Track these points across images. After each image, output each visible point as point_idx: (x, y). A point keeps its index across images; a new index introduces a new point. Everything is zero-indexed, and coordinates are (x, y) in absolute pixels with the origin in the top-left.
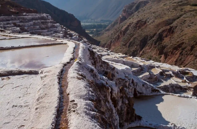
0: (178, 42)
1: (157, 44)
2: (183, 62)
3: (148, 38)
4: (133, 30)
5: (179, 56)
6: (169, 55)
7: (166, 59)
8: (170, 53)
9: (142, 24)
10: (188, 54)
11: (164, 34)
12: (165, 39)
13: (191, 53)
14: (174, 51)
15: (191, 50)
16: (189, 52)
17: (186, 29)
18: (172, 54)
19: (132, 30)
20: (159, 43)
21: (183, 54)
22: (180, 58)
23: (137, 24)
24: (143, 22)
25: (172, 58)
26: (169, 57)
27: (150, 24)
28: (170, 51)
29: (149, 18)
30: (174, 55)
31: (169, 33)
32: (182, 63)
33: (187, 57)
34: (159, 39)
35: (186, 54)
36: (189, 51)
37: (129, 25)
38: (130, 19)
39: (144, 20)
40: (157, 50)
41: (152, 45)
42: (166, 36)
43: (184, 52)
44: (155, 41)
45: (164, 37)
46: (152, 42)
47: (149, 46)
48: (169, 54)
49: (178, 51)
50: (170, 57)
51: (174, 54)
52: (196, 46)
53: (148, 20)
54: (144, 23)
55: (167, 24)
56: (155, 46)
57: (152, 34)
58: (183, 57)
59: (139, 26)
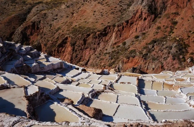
0: (58, 38)
2: (81, 59)
5: (73, 53)
8: (56, 52)
10: (83, 49)
13: (86, 47)
14: (60, 49)
15: (85, 44)
16: (83, 47)
17: (54, 23)
18: (59, 53)
21: (76, 50)
22: (74, 55)
28: (55, 50)
30: (62, 53)
31: (33, 31)
32: (79, 60)
33: (83, 52)
34: (24, 39)
35: (81, 49)
36: (82, 45)
42: (31, 34)
43: (76, 47)
45: (29, 36)
49: (64, 48)
52: (87, 39)
55: (20, 19)
57: (7, 35)
58: (78, 53)
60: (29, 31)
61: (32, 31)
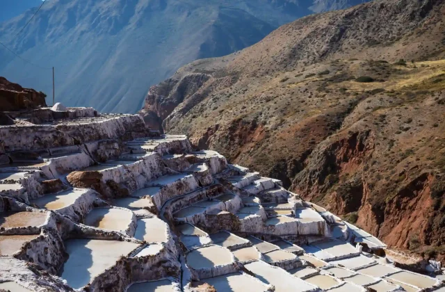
0: (403, 173)
1: (327, 181)
3: (286, 166)
4: (225, 145)
5: (435, 215)
6: (388, 213)
7: (383, 224)
8: (394, 206)
9: (246, 130)
11: (340, 154)
12: (344, 165)
14: (405, 200)
17: (400, 138)
18: (399, 209)
19: (222, 146)
20: (330, 179)
22: (438, 219)
23: (232, 129)
24: (249, 123)
25: (403, 219)
26: (391, 217)
27: (276, 129)
28: (391, 202)
29: (261, 114)
30: (408, 211)
31: (351, 151)
34: (329, 168)
37: (207, 133)
38: (194, 117)
39: (251, 119)
40: (337, 200)
41: (310, 184)
42: (346, 159)
44: (317, 173)
45: (339, 162)
46: (310, 177)
47: (301, 189)
48: (387, 208)
49: (415, 199)
50: (396, 217)
51: (404, 209)
53: (262, 118)
54: (250, 126)
55: (328, 125)
56: (320, 187)
57: (296, 156)
59: (240, 136)
60: (341, 151)
61: (347, 152)
